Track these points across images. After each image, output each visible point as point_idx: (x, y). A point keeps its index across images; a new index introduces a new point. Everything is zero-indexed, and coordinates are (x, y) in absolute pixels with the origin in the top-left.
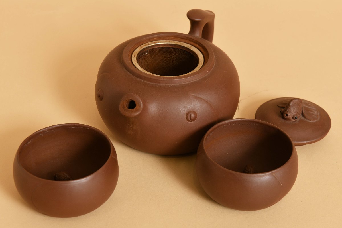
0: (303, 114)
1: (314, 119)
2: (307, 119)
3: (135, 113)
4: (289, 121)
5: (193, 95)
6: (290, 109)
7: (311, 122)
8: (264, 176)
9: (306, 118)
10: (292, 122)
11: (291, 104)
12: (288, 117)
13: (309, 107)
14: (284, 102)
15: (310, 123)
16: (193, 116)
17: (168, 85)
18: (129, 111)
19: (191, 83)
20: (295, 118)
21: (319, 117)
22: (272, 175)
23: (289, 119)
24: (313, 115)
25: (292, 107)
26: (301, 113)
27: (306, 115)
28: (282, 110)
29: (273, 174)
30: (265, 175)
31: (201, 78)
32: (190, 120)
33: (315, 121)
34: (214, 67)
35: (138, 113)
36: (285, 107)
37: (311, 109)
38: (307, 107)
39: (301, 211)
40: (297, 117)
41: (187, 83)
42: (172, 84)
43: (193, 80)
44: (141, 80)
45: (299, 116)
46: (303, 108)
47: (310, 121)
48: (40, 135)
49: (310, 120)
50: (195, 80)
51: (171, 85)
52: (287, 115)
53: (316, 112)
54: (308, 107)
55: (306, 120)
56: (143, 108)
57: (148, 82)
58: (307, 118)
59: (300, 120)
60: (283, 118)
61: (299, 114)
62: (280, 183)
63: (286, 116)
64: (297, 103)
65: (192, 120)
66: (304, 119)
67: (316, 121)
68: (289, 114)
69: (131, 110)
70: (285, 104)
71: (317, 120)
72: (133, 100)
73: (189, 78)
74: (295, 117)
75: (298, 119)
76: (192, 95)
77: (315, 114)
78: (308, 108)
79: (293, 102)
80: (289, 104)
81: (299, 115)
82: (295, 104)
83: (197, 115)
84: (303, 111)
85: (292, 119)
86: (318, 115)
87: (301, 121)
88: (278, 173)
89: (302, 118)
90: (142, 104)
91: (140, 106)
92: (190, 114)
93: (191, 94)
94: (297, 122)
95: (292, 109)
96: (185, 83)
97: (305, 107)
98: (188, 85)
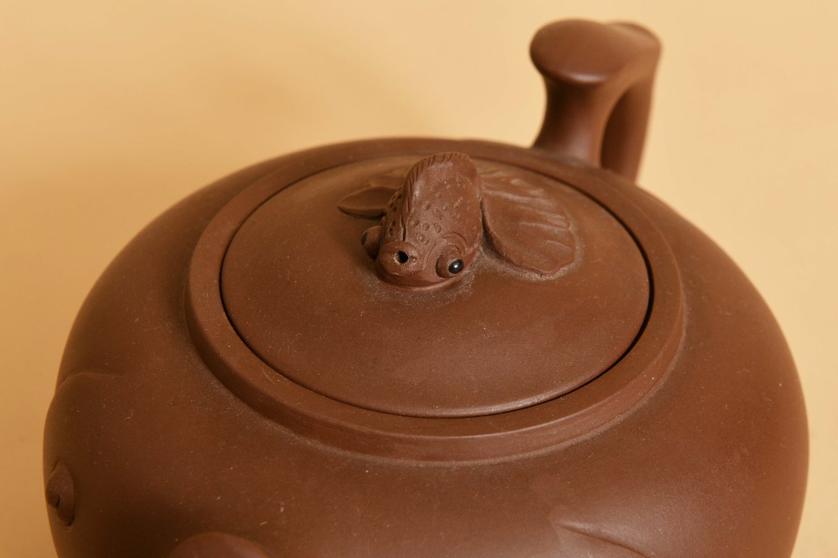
0: (489, 242)
1: (555, 263)
2: (519, 266)
4: (417, 289)
5: (579, 525)
6: (417, 223)
7: (544, 278)
9: (509, 261)
10: (436, 292)
11: (417, 193)
12: (412, 266)
13: (516, 198)
14: (374, 185)
15: (538, 284)
17: (436, 463)
19: (566, 450)
20: (451, 269)
21: (579, 248)
23: (416, 280)
24: (547, 236)
25: (428, 207)
26: (480, 234)
27: (506, 244)
28: (373, 231)
31: (619, 419)
33: (562, 271)
34: (680, 347)
36: (383, 214)
37: (527, 205)
38: (506, 200)
40: (460, 262)
41: (542, 452)
42: (457, 459)
43: (577, 436)
45: (474, 253)
46: (486, 207)
47: (535, 277)
49: (537, 272)
50: (587, 436)
52: (403, 258)
53: (557, 219)
54: (510, 196)
55: (511, 271)
57: (321, 447)
58: (515, 260)
59: (478, 277)
60: (383, 274)
61: (471, 245)
63: (396, 261)
64: (452, 181)
66: (501, 267)
67: (566, 268)
68: (412, 252)
70: (382, 193)
71: (572, 265)
73: (554, 426)
74: (449, 264)
75: (466, 271)
76: (573, 530)
77: (556, 230)
78: (513, 202)
79: (428, 182)
80: (405, 194)
81: (469, 250)
82: (440, 186)
84: (489, 224)
85: (434, 276)
86: (570, 235)
87: (485, 279)
89: (490, 261)
94: (462, 290)
95: (426, 217)
96: (532, 454)
97: (494, 200)
98: (550, 465)
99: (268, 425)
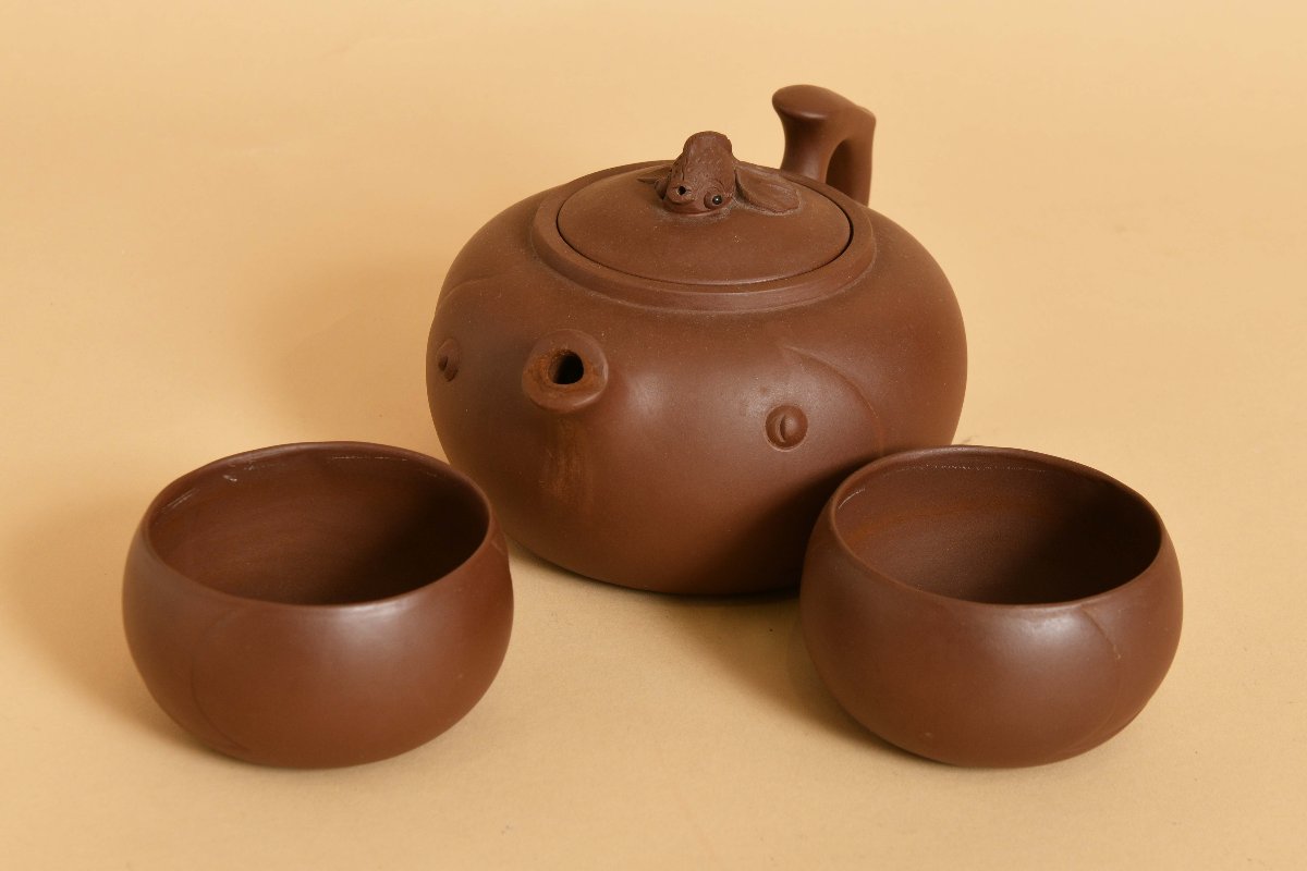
0: (740, 193)
1: (784, 206)
2: (760, 207)
3: (578, 399)
4: (692, 215)
6: (692, 170)
8: (1054, 615)
9: (753, 204)
12: (688, 197)
16: (791, 424)
18: (557, 389)
19: (790, 310)
20: (714, 201)
21: (801, 203)
22: (1085, 613)
23: (691, 208)
24: (779, 193)
25: (699, 161)
26: (734, 188)
27: (752, 195)
28: (662, 180)
29: (1089, 612)
30: (1060, 611)
31: (824, 296)
32: (782, 440)
33: (787, 213)
35: (590, 399)
39: (1196, 780)
40: (720, 198)
44: (603, 297)
45: (729, 199)
46: (739, 173)
47: (771, 214)
48: (226, 477)
49: (773, 211)
51: (714, 313)
52: (682, 191)
56: (609, 380)
57: (627, 304)
58: (757, 204)
59: (731, 211)
61: (727, 191)
62: (1115, 648)
63: (678, 194)
64: (715, 149)
65: (790, 442)
67: (792, 210)
68: (689, 187)
69: (565, 386)
72: (575, 350)
73: (779, 292)
74: (712, 198)
76: (790, 350)
81: (726, 195)
83: (806, 421)
84: (740, 182)
85: (703, 206)
87: (737, 213)
88: (1106, 608)
90: (606, 367)
91: (598, 373)
92: (781, 416)
93: (788, 347)
94: (720, 218)
98: (778, 317)
99: (593, 294)
